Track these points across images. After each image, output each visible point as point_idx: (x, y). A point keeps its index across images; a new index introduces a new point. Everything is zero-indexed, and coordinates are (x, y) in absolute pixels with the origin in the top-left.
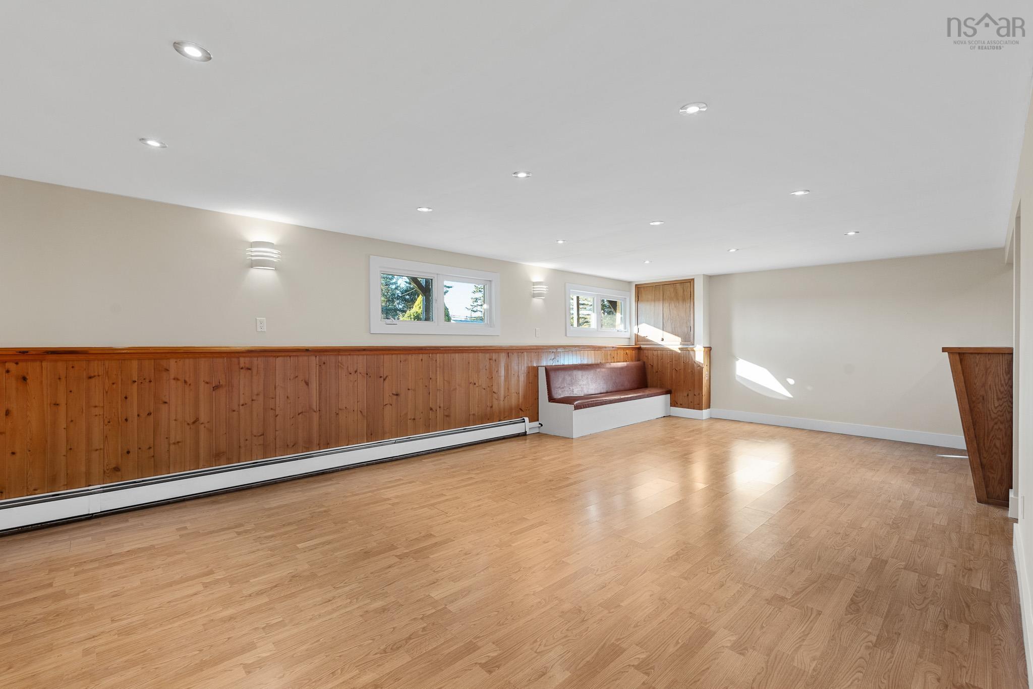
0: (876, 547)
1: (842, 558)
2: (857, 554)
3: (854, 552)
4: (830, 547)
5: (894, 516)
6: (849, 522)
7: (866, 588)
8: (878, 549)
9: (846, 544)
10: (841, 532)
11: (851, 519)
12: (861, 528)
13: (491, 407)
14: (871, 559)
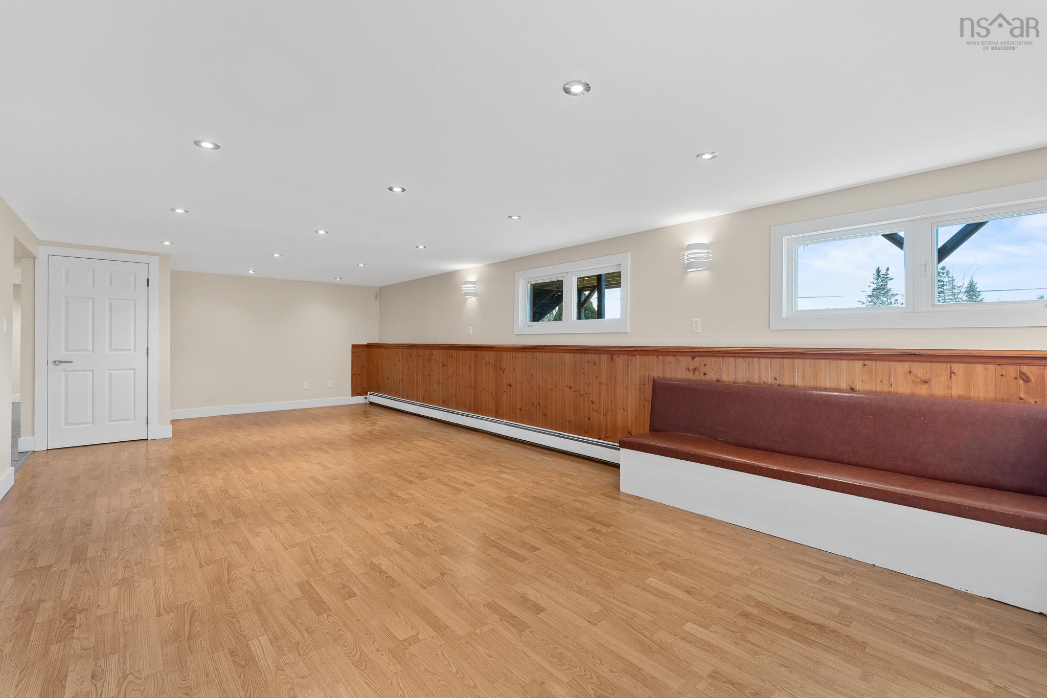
0: (87, 571)
1: (116, 545)
2: (104, 554)
3: (108, 556)
4: (134, 547)
5: (75, 635)
6: (136, 585)
7: (84, 536)
8: (85, 570)
9: (121, 558)
10: (135, 568)
11: (138, 590)
12: (116, 585)
13: (589, 419)
14: (88, 557)
